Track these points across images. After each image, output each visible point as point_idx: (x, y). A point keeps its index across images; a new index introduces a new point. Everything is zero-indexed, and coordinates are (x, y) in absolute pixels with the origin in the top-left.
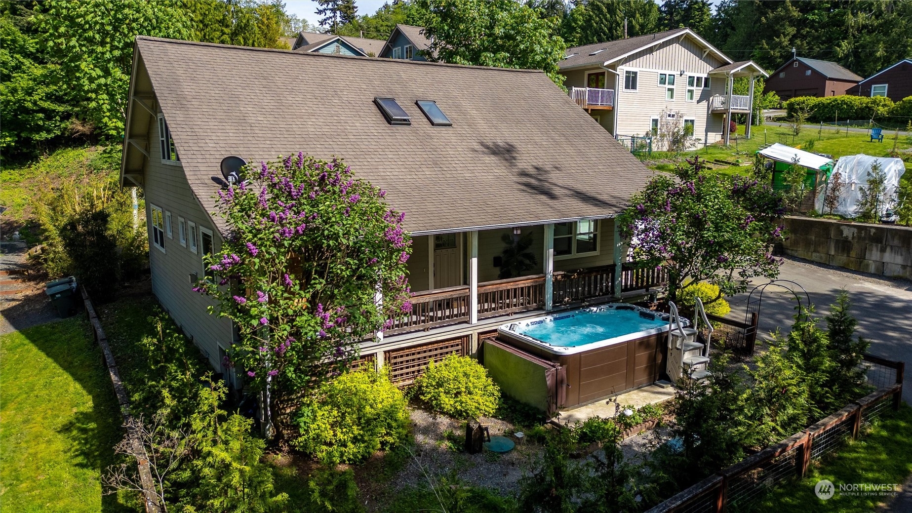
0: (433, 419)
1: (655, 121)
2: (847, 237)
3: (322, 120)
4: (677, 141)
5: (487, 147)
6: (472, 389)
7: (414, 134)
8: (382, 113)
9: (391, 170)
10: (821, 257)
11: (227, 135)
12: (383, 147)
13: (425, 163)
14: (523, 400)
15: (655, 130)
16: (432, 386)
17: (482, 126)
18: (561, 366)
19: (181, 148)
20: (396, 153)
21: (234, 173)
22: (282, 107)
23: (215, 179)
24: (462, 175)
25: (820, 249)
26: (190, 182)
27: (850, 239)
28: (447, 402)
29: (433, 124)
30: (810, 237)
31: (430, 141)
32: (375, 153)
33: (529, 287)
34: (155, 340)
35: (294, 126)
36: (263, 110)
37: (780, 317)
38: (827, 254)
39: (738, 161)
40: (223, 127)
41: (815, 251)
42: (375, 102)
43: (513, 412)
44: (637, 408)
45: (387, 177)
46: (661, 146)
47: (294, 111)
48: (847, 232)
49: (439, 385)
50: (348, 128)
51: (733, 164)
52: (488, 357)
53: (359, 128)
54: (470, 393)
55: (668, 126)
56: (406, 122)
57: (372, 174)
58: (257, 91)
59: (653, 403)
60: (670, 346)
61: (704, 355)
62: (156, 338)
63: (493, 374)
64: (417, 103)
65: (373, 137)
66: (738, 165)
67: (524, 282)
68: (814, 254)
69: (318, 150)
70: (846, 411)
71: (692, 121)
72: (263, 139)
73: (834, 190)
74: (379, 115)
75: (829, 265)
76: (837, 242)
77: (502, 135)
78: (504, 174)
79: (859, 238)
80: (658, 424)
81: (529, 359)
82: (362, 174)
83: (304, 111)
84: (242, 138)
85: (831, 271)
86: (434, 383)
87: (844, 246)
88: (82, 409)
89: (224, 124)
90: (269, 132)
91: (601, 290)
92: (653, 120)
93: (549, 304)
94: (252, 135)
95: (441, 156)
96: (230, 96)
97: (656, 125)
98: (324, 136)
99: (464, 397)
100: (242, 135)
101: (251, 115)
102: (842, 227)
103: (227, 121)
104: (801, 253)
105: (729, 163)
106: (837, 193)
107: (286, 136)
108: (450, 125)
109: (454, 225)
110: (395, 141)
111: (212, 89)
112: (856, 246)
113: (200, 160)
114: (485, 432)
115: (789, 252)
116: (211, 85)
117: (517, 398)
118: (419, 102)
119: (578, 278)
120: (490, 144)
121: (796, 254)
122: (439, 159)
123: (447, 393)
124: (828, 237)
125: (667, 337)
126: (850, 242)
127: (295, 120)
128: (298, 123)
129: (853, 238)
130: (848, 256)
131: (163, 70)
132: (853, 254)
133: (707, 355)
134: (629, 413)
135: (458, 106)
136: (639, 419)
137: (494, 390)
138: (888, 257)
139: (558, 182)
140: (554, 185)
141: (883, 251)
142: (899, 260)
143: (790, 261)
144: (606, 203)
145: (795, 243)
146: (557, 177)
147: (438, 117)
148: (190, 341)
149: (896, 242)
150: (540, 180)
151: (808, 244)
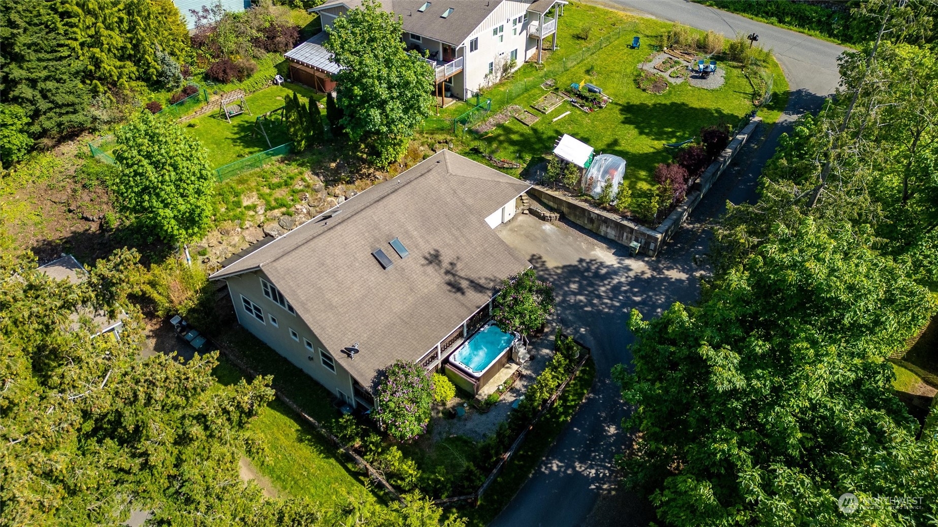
2: (592, 217)
4: (506, 69)
5: (426, 259)
8: (378, 262)
9: (396, 306)
10: (581, 223)
11: (331, 320)
12: (388, 290)
13: (407, 292)
14: (464, 389)
15: (491, 71)
17: (421, 243)
18: (478, 381)
20: (394, 292)
21: (353, 352)
23: (342, 351)
25: (581, 219)
29: (401, 258)
30: (576, 212)
31: (404, 272)
32: (387, 297)
33: (458, 334)
36: (334, 292)
38: (584, 222)
39: (545, 108)
40: (328, 315)
41: (578, 219)
42: (372, 254)
43: (461, 394)
44: (503, 382)
45: (397, 312)
46: (495, 78)
48: (593, 215)
51: (542, 112)
52: (447, 371)
54: (445, 391)
55: (501, 62)
56: (390, 264)
57: (391, 314)
58: (325, 278)
59: (509, 376)
60: (514, 351)
61: (525, 349)
63: (451, 380)
64: (390, 244)
65: (382, 285)
66: (545, 113)
67: (455, 334)
68: (578, 221)
71: (516, 50)
72: (344, 314)
73: (589, 185)
74: (378, 265)
75: (584, 228)
76: (588, 218)
77: (432, 246)
78: (439, 280)
79: (598, 220)
80: (511, 388)
81: (465, 378)
83: (349, 282)
84: (337, 319)
85: (585, 236)
87: (591, 222)
89: (326, 313)
92: (490, 64)
93: (465, 335)
94: (339, 314)
95: (412, 282)
96: (318, 289)
97: (492, 67)
99: (443, 394)
100: (336, 316)
101: (332, 299)
102: (590, 212)
103: (326, 309)
104: (572, 218)
105: (540, 111)
110: (391, 282)
111: (309, 288)
112: (596, 222)
113: (331, 343)
114: (456, 412)
116: (307, 286)
117: (462, 388)
120: (428, 256)
124: (584, 215)
125: (512, 348)
126: (594, 221)
129: (595, 219)
130: (593, 226)
132: (595, 225)
133: (527, 348)
134: (501, 388)
135: (407, 232)
136: (505, 389)
137: (453, 388)
138: (609, 230)
139: (462, 274)
140: (461, 278)
141: (607, 227)
142: (613, 233)
143: (566, 226)
144: (485, 288)
145: (570, 213)
146: (462, 270)
147: (402, 251)
148: (301, 370)
149: (613, 225)
150: (454, 275)
151: (575, 216)
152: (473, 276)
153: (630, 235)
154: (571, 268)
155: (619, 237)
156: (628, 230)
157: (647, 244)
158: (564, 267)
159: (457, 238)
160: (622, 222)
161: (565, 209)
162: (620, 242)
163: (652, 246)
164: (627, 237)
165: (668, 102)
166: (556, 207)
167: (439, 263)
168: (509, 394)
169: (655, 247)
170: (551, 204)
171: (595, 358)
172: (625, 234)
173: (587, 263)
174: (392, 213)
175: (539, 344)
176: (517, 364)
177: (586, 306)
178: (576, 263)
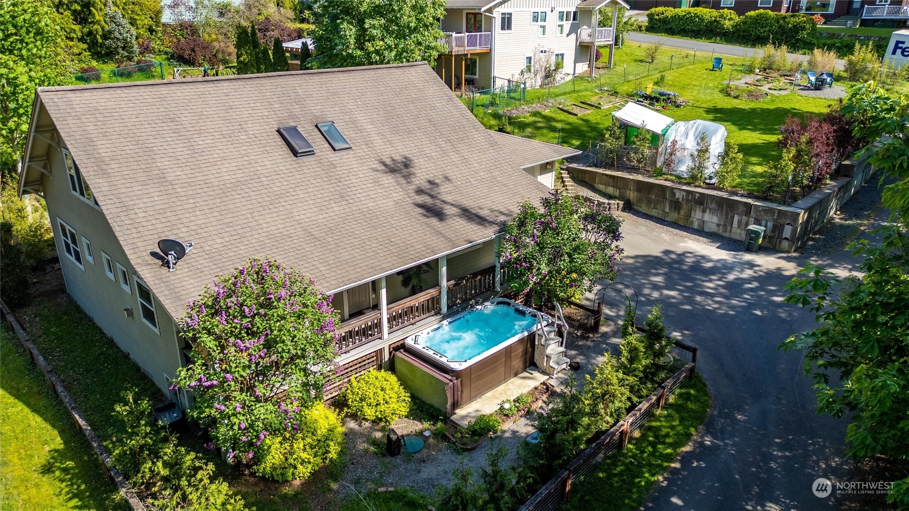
0: (360, 426)
1: (529, 59)
2: (678, 199)
3: (235, 164)
4: (549, 75)
5: (386, 165)
6: (388, 400)
7: (319, 165)
8: (287, 144)
9: (304, 212)
10: (659, 214)
11: (152, 200)
12: (294, 186)
13: (333, 197)
14: (428, 402)
15: (529, 69)
16: (356, 400)
17: (378, 142)
18: (457, 379)
19: (115, 224)
20: (306, 191)
21: (173, 252)
22: (195, 155)
23: (154, 254)
24: (366, 206)
25: (658, 207)
26: (132, 262)
27: (680, 200)
28: (370, 413)
29: (334, 150)
30: (651, 196)
31: (334, 170)
32: (288, 194)
33: (428, 300)
34: (127, 408)
35: (211, 176)
36: (179, 162)
37: (620, 286)
38: (664, 211)
39: (600, 104)
40: (147, 191)
41: (654, 208)
42: (278, 131)
43: (422, 411)
44: (512, 400)
45: (302, 221)
46: (534, 82)
47: (206, 157)
48: (678, 195)
49: (362, 400)
50: (259, 168)
51: (596, 107)
52: (398, 366)
53: (269, 167)
54: (387, 403)
55: (542, 62)
56: (311, 153)
57: (288, 220)
58: (169, 139)
59: (525, 391)
60: (537, 343)
61: (561, 346)
62: (127, 405)
63: (404, 382)
64: (316, 126)
65: (283, 176)
66: (600, 108)
67: (422, 298)
68: (654, 210)
69: (236, 201)
70: (654, 395)
71: (562, 55)
72: (185, 198)
73: (671, 154)
74: (285, 148)
75: (664, 221)
76: (671, 202)
77: (397, 150)
78: (402, 197)
79: (687, 200)
80: (528, 411)
81: (432, 373)
82: (280, 222)
83: (216, 156)
84: (167, 201)
85: (665, 227)
86: (358, 399)
87: (676, 205)
88: (53, 447)
89: (147, 187)
90: (190, 188)
91: (485, 287)
92: (527, 58)
93: (444, 309)
94: (175, 195)
95: (346, 187)
96: (145, 150)
97: (530, 63)
98: (240, 184)
99: (382, 408)
100: (165, 197)
101: (169, 170)
102: (675, 191)
103: (148, 182)
104: (643, 208)
105: (593, 106)
106: (673, 157)
107: (205, 190)
108: (351, 148)
109: (367, 275)
110: (303, 176)
111: (125, 144)
112: (684, 206)
113: (135, 236)
114: (402, 441)
115: (635, 207)
116: (123, 140)
117: (424, 399)
118: (319, 125)
119: (467, 283)
120: (388, 161)
121: (640, 210)
122: (345, 191)
123: (369, 405)
124: (664, 198)
125: (534, 336)
126: (680, 203)
127: (210, 168)
128: (213, 172)
129: (683, 200)
130: (679, 214)
131: (75, 129)
132: (682, 212)
133: (564, 345)
134: (507, 406)
135: (354, 122)
136: (515, 410)
137: (405, 396)
138: (707, 217)
139: (448, 198)
140: (444, 202)
141: (704, 211)
142: (715, 219)
143: (635, 218)
144: (486, 220)
145: (640, 200)
146: (446, 193)
147: (337, 141)
148: (127, 356)
149: (714, 206)
150: (432, 196)
151: (649, 201)
152: (468, 203)
153: (744, 218)
154: (650, 258)
155: (725, 226)
156: (741, 208)
157: (778, 229)
158: (636, 257)
159: (445, 152)
160: (732, 198)
161: (632, 195)
162: (726, 235)
163: (787, 231)
164: (740, 222)
165: (772, 107)
166: (617, 194)
167: (407, 177)
168: (524, 421)
169: (794, 231)
170: (610, 190)
171: (705, 376)
172: (736, 218)
173: (679, 255)
174: (335, 94)
175: (589, 348)
176: (544, 373)
177: (683, 304)
178: (659, 254)
